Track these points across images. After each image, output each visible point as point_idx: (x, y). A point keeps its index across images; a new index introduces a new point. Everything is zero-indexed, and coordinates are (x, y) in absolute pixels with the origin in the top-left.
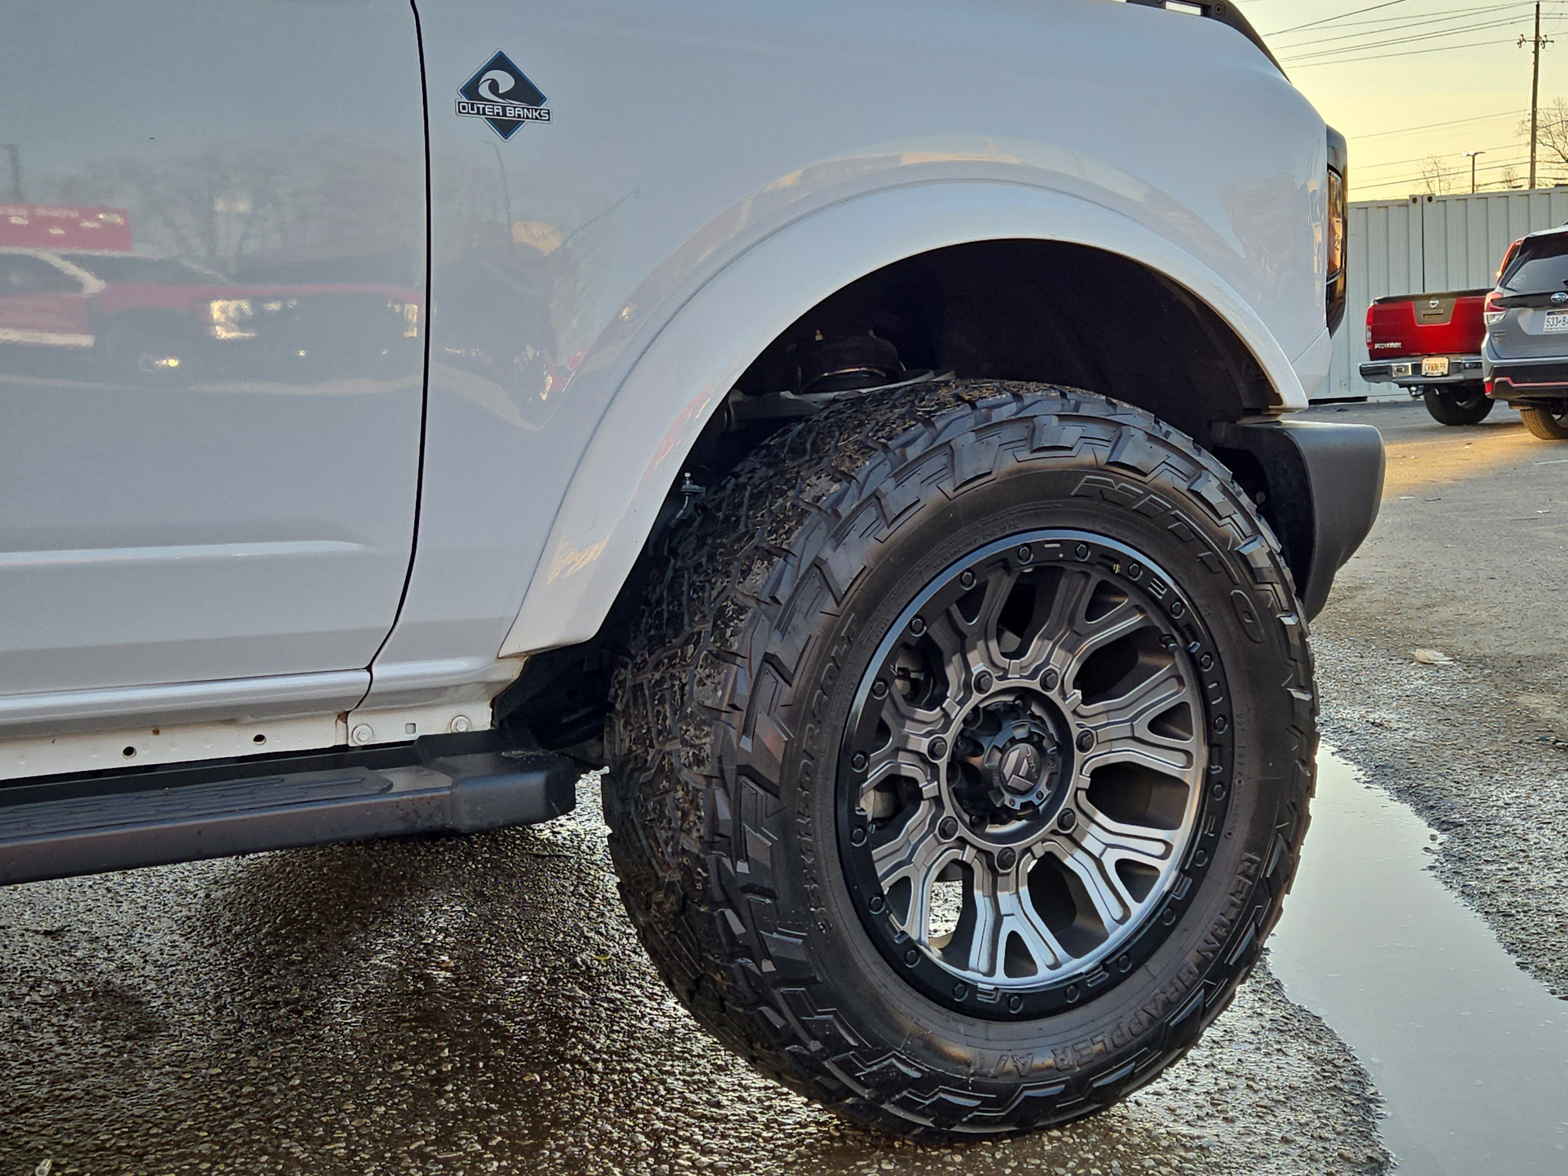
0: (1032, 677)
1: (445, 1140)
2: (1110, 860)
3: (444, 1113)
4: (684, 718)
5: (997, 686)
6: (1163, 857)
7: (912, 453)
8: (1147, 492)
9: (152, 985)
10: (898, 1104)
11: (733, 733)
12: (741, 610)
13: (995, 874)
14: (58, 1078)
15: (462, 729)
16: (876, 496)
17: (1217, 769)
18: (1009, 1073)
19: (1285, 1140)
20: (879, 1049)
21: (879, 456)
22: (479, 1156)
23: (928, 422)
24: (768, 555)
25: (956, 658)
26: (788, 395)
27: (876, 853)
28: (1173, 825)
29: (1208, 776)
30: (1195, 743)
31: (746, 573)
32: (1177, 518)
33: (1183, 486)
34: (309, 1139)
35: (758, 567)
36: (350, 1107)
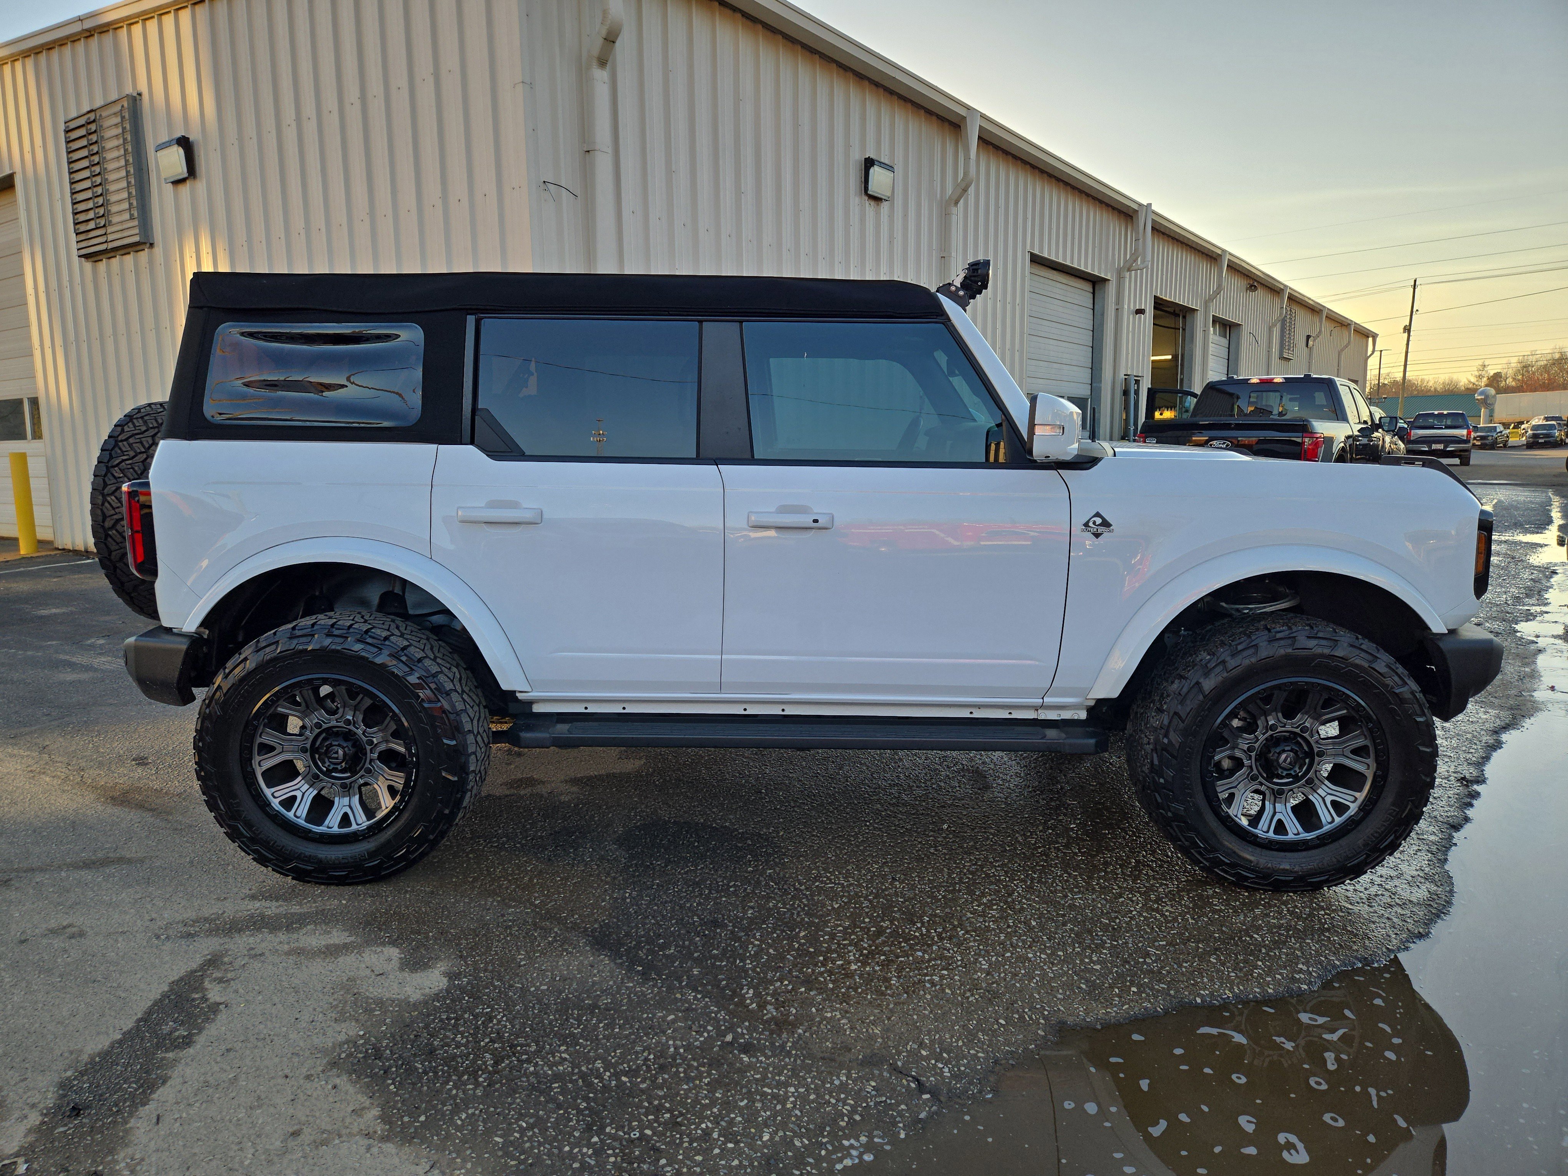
0: (1297, 727)
1: (1067, 846)
2: (1329, 799)
3: (1071, 837)
4: (1146, 728)
5: (1279, 729)
6: (1353, 802)
7: (1240, 648)
8: (1347, 667)
9: (991, 771)
10: (1221, 870)
11: (1161, 736)
12: (1168, 696)
13: (1275, 797)
14: (956, 798)
15: (1076, 718)
16: (1224, 662)
17: (1379, 773)
18: (1269, 868)
19: (1388, 918)
20: (1214, 850)
21: (1227, 647)
22: (1076, 854)
23: (1249, 637)
24: (1181, 677)
25: (1263, 718)
26: (1223, 604)
27: (1219, 783)
28: (1360, 790)
29: (1375, 776)
30: (1371, 761)
31: (1173, 682)
32: (1362, 677)
33: (1366, 665)
34: (1024, 834)
35: (1177, 681)
36: (1041, 828)
